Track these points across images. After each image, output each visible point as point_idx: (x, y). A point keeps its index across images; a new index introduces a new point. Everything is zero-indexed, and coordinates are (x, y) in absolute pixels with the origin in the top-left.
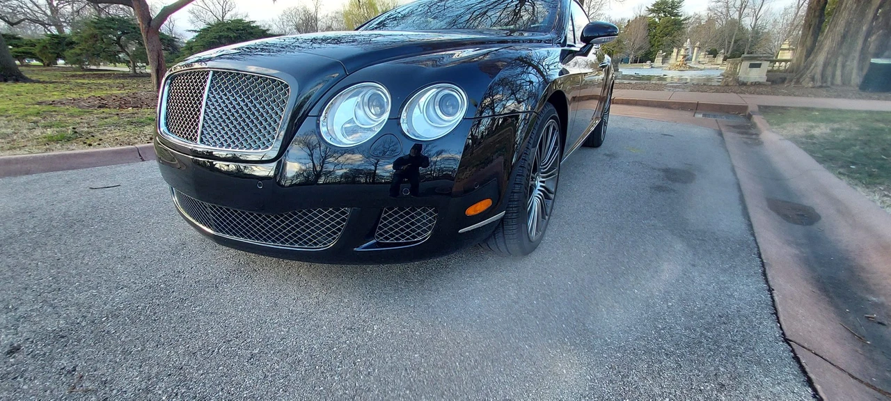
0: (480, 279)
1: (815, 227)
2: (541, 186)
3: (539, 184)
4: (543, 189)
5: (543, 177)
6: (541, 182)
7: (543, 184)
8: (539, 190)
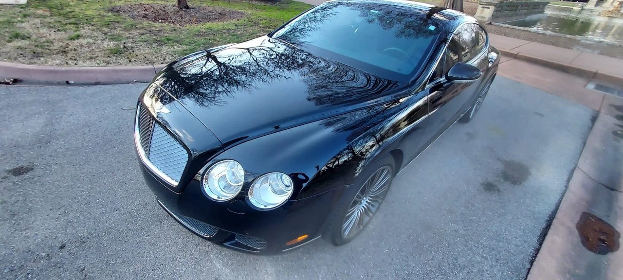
0: (307, 256)
1: (603, 258)
2: (366, 205)
3: (364, 203)
4: (365, 207)
5: (369, 200)
6: (367, 202)
7: (367, 204)
8: (363, 206)
